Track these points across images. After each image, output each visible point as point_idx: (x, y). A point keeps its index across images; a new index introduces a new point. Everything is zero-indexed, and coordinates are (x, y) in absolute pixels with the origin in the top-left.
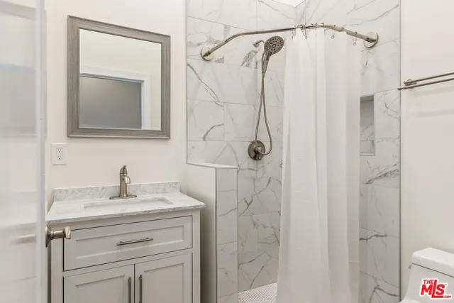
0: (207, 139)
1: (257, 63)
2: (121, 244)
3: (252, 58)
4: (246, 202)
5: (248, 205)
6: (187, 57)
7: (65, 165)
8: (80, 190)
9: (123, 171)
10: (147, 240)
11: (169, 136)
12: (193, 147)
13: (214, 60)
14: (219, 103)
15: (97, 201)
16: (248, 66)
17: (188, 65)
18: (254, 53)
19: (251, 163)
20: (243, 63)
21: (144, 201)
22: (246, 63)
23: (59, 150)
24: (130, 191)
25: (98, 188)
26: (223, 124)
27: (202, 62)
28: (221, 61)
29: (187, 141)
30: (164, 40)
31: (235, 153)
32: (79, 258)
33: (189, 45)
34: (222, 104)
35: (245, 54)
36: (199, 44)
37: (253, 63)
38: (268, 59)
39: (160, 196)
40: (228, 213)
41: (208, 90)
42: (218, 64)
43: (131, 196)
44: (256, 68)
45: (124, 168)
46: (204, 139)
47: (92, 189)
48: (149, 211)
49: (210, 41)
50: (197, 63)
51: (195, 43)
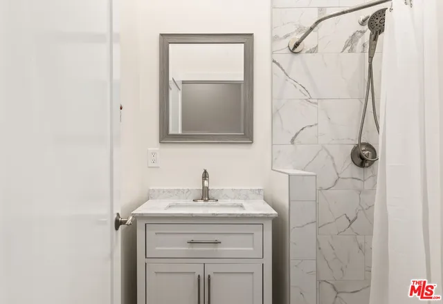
0: (295, 141)
1: (364, 46)
2: (192, 242)
3: (357, 41)
4: (348, 218)
5: (351, 222)
6: (272, 53)
7: (158, 167)
8: (169, 191)
9: (205, 176)
10: (216, 243)
11: (252, 141)
12: (279, 152)
13: (304, 52)
14: (311, 100)
15: (182, 202)
16: (351, 50)
17: (274, 61)
18: (360, 34)
19: (356, 171)
20: (344, 49)
21: (222, 206)
22: (349, 48)
23: (154, 154)
24: (211, 194)
25: (184, 190)
26: (316, 125)
27: (290, 55)
28: (314, 50)
29: (272, 145)
30: (247, 40)
31: (332, 158)
32: (157, 248)
33: (275, 39)
34: (316, 101)
35: (346, 37)
36: (286, 36)
37: (358, 47)
38: (375, 39)
39: (239, 202)
40: (303, 226)
41: (297, 85)
42: (310, 54)
43: (213, 199)
44: (363, 52)
45: (205, 172)
46: (293, 141)
47: (179, 190)
48: (217, 215)
49: (299, 30)
50: (285, 58)
51: (281, 36)
